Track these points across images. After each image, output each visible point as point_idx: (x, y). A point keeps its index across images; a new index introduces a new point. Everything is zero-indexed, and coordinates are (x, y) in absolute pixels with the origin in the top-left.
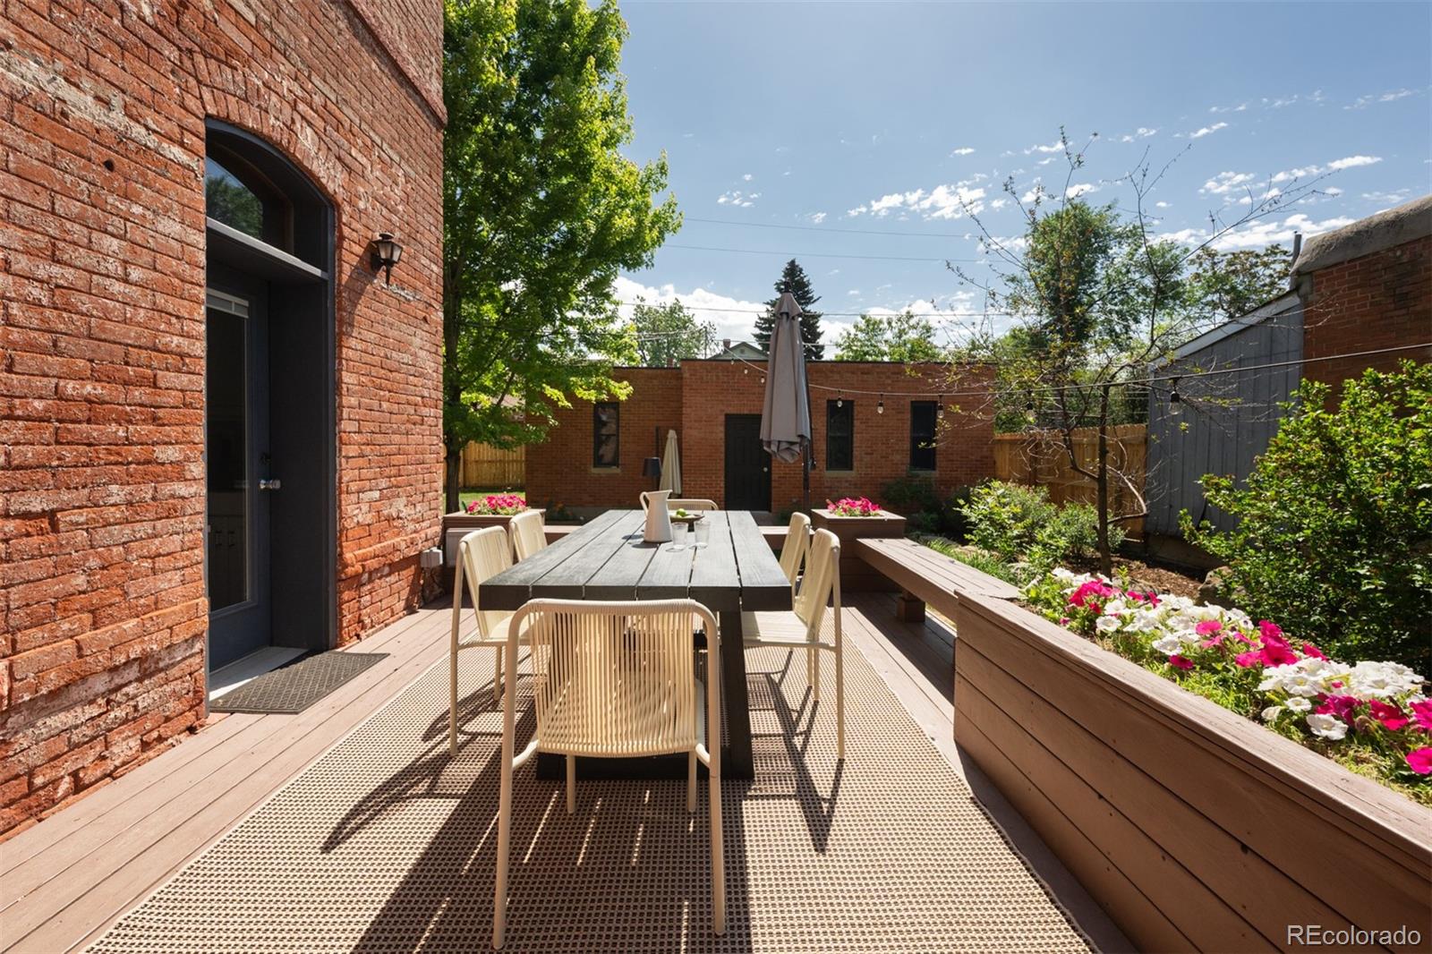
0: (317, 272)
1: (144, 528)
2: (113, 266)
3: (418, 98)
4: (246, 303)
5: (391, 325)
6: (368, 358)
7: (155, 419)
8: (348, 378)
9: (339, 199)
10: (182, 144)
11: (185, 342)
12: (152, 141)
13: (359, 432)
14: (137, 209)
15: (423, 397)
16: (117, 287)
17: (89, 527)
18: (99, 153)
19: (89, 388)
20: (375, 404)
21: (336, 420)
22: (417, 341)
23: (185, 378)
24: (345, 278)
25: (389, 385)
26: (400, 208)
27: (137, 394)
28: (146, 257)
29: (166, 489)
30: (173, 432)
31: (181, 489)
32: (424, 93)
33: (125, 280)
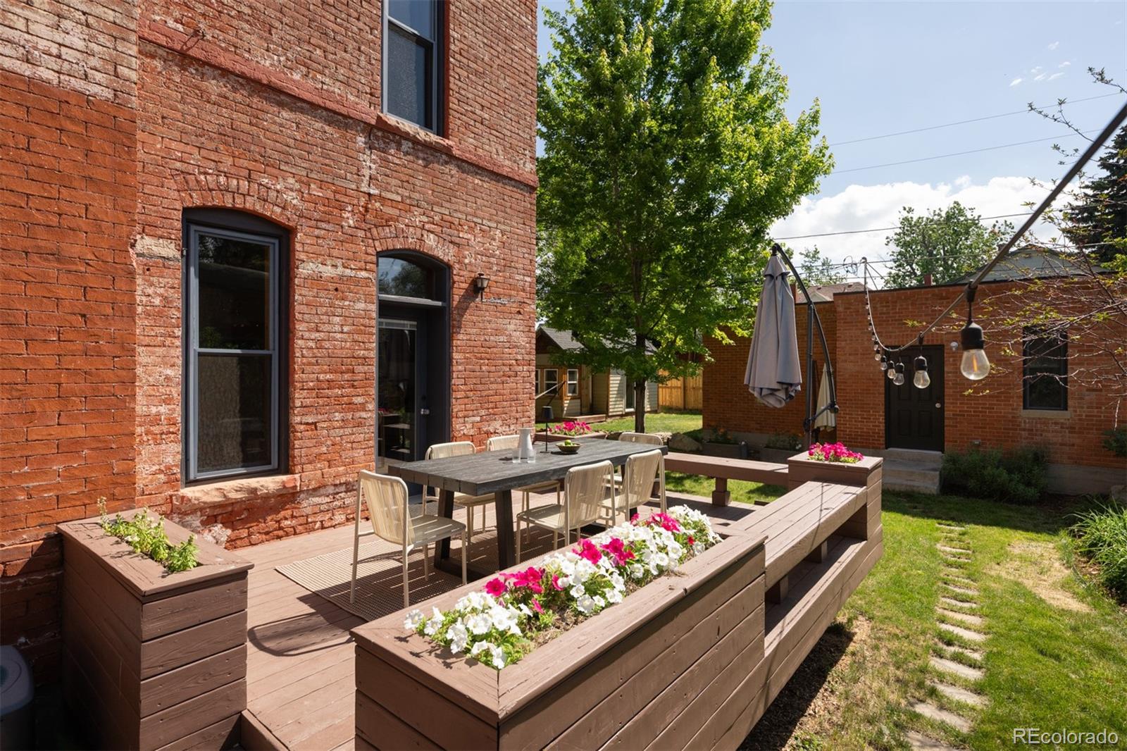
0: (439, 304)
1: (348, 431)
2: (337, 328)
3: (513, 183)
4: (415, 323)
5: (489, 322)
6: (472, 343)
7: (353, 386)
8: (456, 356)
9: (451, 263)
10: (366, 270)
11: (366, 352)
12: (353, 274)
13: (465, 384)
14: (347, 303)
15: (516, 360)
16: (339, 336)
17: (328, 429)
18: (331, 286)
19: (328, 376)
20: (477, 368)
21: (450, 378)
22: (512, 327)
23: (366, 368)
24: (455, 303)
25: (488, 356)
26: (497, 252)
27: (346, 376)
28: (350, 321)
29: (358, 415)
30: (360, 391)
31: (364, 415)
32: (517, 178)
33: (342, 332)
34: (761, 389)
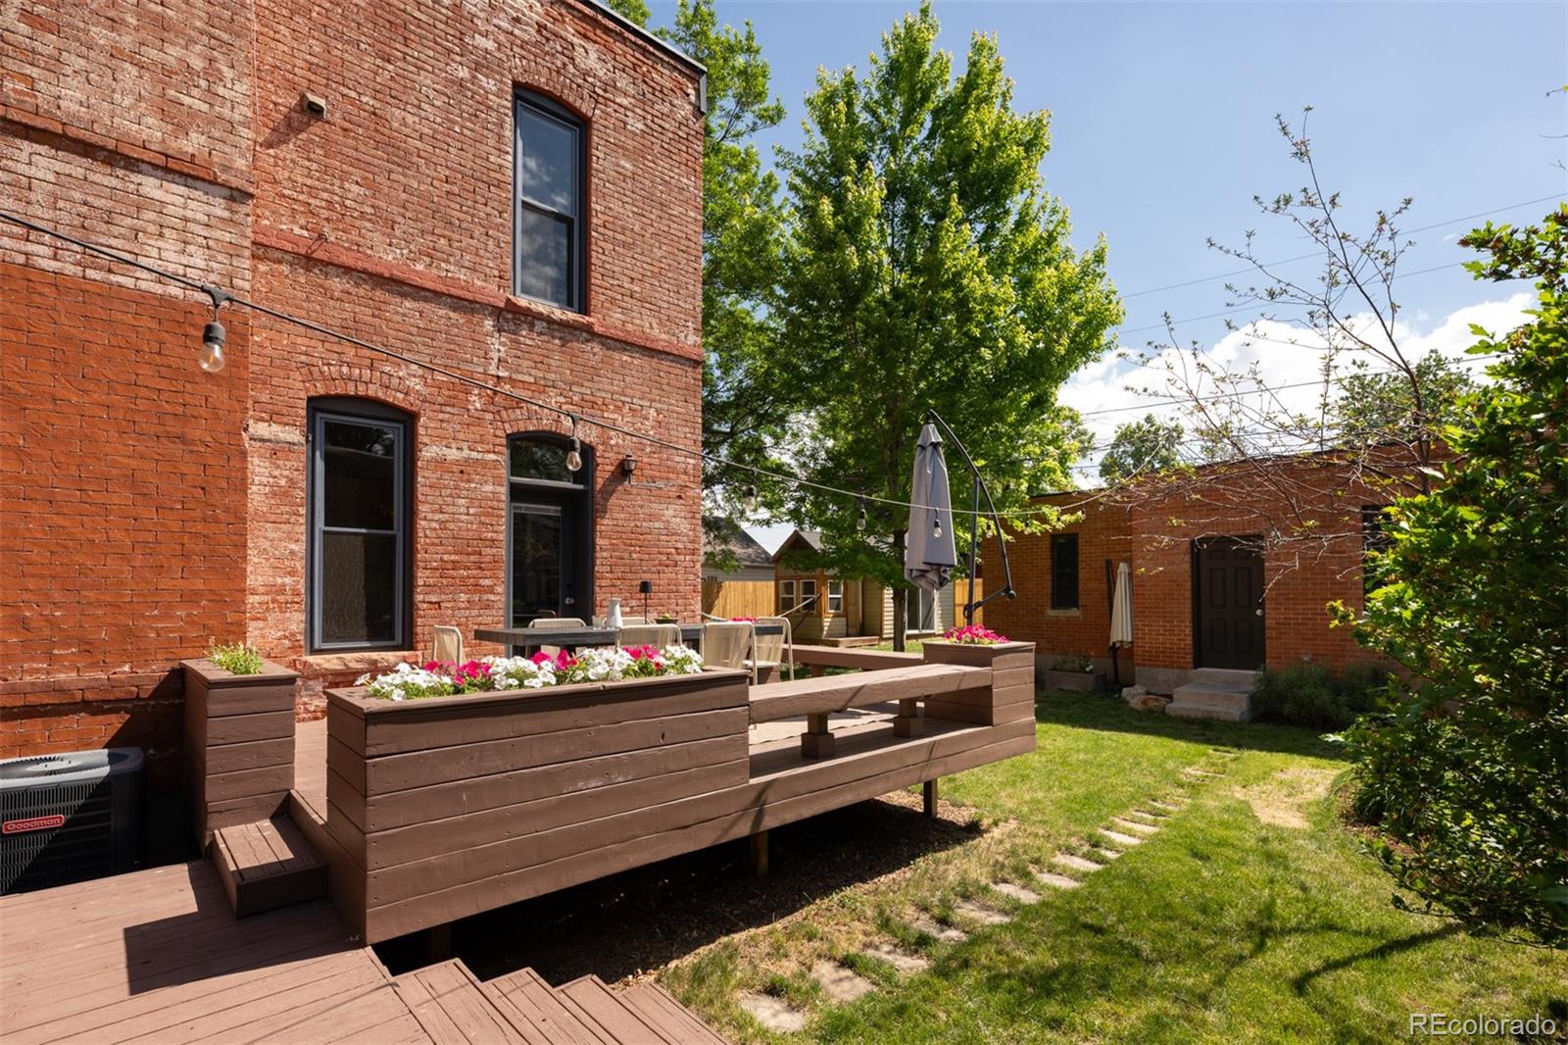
0: (581, 487)
1: (475, 612)
2: (463, 510)
3: (671, 357)
4: (559, 508)
5: (641, 507)
6: (619, 529)
7: (480, 568)
8: (599, 541)
9: (594, 444)
10: (494, 452)
11: (494, 535)
12: (480, 456)
13: (611, 572)
14: (473, 485)
15: (676, 549)
16: (464, 518)
17: (453, 609)
18: (456, 468)
19: (453, 557)
20: (626, 555)
21: (593, 565)
22: (670, 512)
23: (494, 550)
24: (598, 487)
25: (640, 543)
26: (651, 433)
27: (472, 558)
28: (477, 503)
29: (485, 597)
30: (488, 573)
31: (492, 597)
32: (676, 352)
33: (468, 514)
34: (911, 570)
